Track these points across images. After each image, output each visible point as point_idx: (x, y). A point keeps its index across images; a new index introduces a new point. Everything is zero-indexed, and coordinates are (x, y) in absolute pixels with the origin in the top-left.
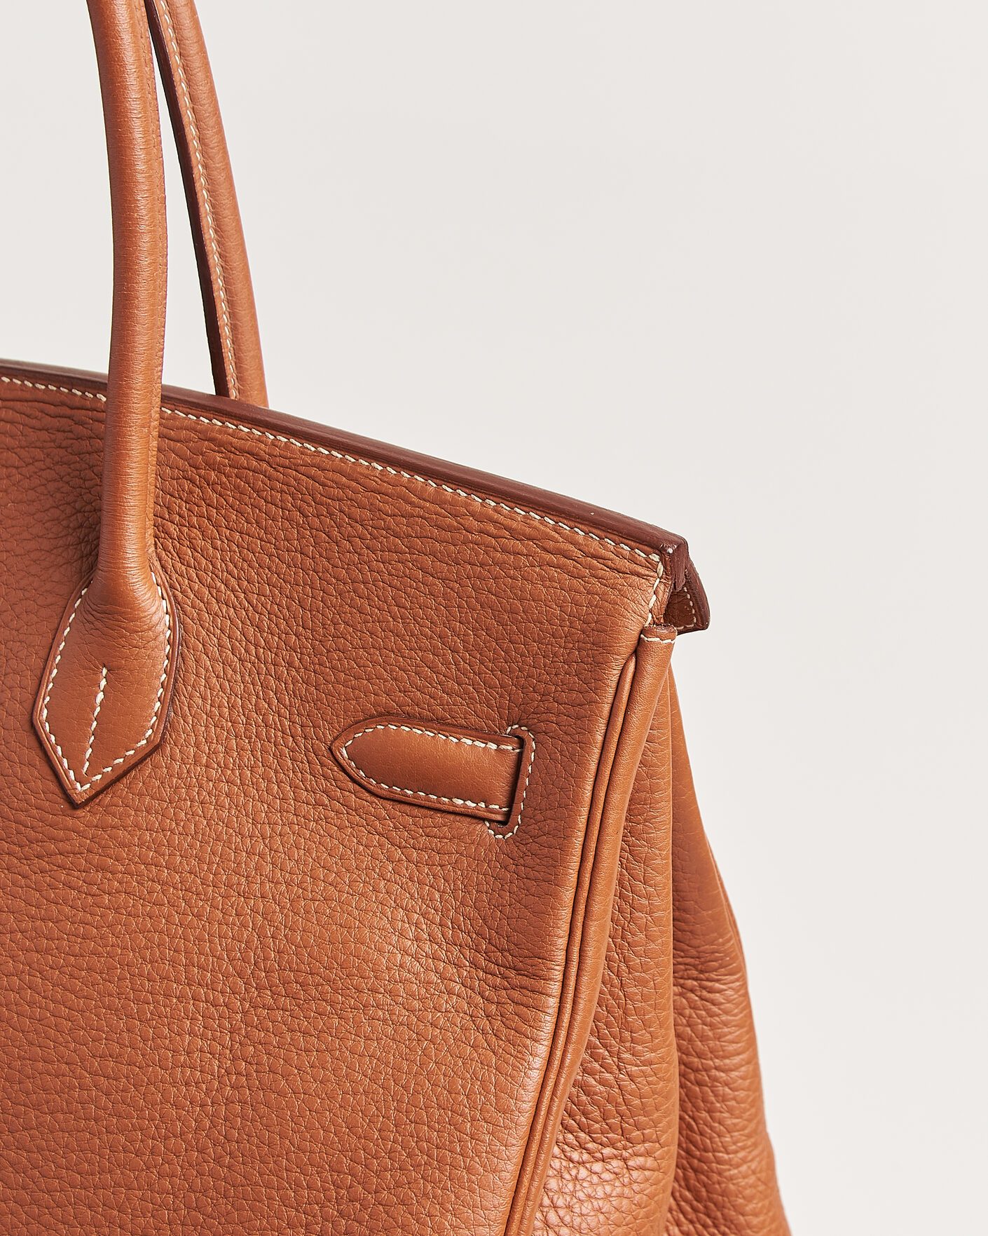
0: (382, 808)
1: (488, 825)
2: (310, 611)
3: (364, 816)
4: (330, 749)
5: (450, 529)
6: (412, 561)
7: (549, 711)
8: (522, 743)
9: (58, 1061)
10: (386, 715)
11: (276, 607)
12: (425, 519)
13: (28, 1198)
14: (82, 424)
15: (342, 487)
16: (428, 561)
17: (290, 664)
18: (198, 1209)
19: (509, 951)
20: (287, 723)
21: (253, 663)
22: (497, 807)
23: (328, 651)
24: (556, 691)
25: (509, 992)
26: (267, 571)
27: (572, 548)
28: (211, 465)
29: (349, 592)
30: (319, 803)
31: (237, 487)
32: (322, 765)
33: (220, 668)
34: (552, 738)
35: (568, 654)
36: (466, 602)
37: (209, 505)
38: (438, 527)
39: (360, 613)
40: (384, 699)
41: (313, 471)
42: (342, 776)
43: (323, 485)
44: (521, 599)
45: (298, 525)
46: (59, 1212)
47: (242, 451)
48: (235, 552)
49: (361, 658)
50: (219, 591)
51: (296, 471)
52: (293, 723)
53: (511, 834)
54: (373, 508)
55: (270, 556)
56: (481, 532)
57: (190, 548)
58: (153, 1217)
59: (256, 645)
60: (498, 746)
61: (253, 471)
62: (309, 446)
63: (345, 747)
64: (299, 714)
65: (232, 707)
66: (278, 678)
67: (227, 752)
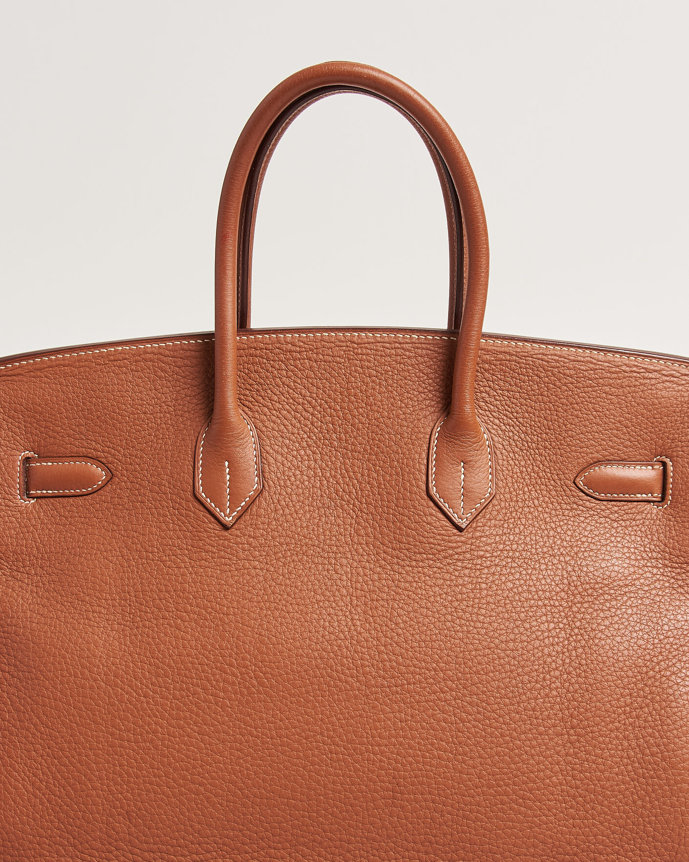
0: (603, 505)
1: (652, 504)
2: (551, 421)
3: (595, 510)
4: (574, 483)
5: (616, 372)
6: (600, 390)
7: (677, 446)
8: (664, 464)
9: (484, 648)
10: (598, 462)
11: (533, 422)
12: (603, 370)
13: (482, 717)
14: (409, 351)
15: (557, 361)
16: (607, 389)
17: (545, 448)
18: (574, 700)
19: (681, 556)
20: (549, 475)
21: (527, 451)
22: (657, 495)
23: (564, 438)
24: (679, 437)
25: (686, 574)
26: (525, 407)
27: (674, 372)
28: (485, 362)
29: (570, 409)
30: (572, 509)
31: (501, 370)
32: (571, 490)
33: (512, 455)
34: (681, 458)
35: (682, 419)
36: (630, 404)
37: (488, 381)
38: (610, 372)
39: (577, 418)
40: (596, 455)
41: (540, 356)
42: (581, 494)
43: (548, 362)
44: (657, 398)
45: (537, 382)
46: (501, 719)
47: (501, 352)
48: (507, 400)
49: (582, 438)
50: (503, 420)
51: (532, 357)
52: (553, 474)
53: (666, 505)
54: (575, 368)
55: (525, 399)
56: (631, 371)
57: (484, 402)
58: (552, 710)
59: (527, 442)
60: (653, 467)
61: (509, 361)
62: (536, 345)
63: (581, 481)
64: (555, 470)
65: (521, 472)
66: (541, 455)
67: (524, 493)
